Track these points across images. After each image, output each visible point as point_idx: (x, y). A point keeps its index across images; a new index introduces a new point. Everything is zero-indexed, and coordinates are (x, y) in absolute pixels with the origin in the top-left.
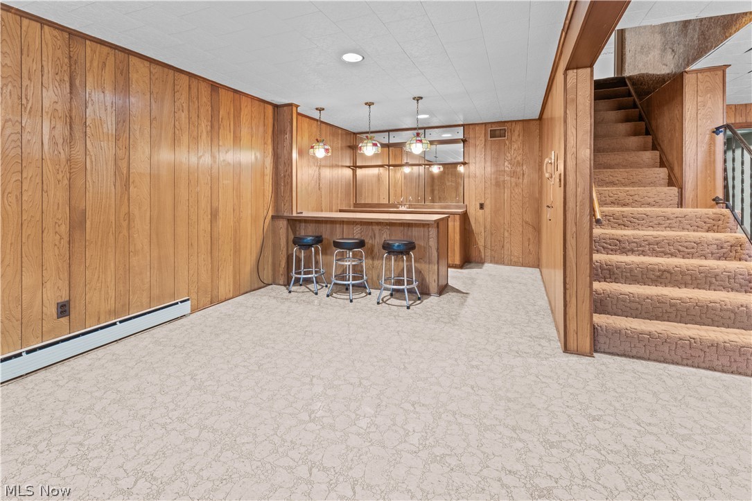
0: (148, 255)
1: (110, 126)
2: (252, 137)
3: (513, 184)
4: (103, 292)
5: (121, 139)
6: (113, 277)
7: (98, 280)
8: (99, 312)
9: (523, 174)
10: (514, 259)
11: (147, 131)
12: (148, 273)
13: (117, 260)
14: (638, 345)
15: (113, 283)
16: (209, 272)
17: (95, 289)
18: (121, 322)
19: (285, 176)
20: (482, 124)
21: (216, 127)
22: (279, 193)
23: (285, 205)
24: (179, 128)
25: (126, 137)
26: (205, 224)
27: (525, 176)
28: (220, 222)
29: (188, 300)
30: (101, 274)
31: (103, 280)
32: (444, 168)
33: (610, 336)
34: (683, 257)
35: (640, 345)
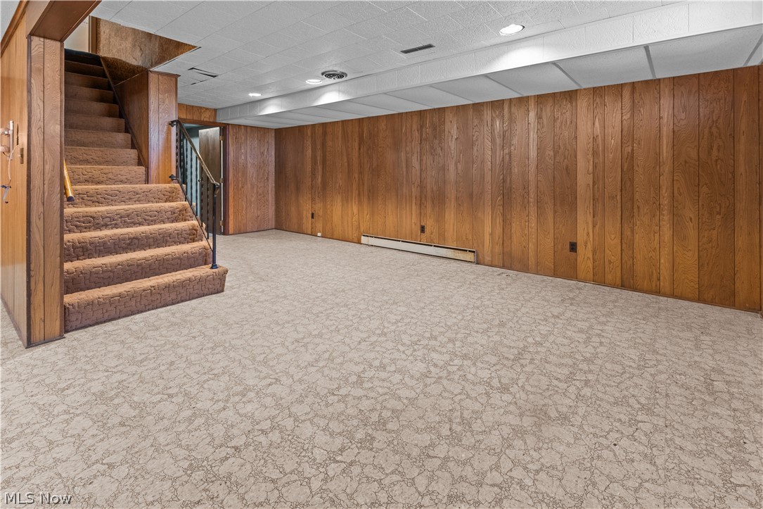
14: (109, 309)
33: (82, 310)
35: (112, 308)
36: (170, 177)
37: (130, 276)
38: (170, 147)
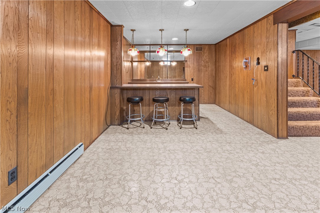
0: (63, 118)
1: (43, 22)
2: (104, 41)
3: (205, 70)
4: (39, 153)
5: (49, 33)
6: (45, 139)
7: (36, 143)
8: (36, 170)
9: (209, 66)
10: (205, 101)
11: (62, 30)
12: (63, 131)
13: (47, 126)
14: (299, 131)
15: (45, 143)
16: (89, 123)
17: (34, 152)
18: (51, 172)
19: (117, 65)
20: (193, 44)
21: (92, 33)
22: (113, 74)
23: (116, 81)
24: (77, 30)
25: (52, 33)
26: (87, 94)
27: (210, 67)
28: (93, 92)
29: (82, 145)
30: (37, 138)
31: (39, 143)
32: (177, 63)
33: (290, 129)
34: (293, 97)
35: (300, 131)
36: (292, 76)
37: (298, 118)
38: (293, 63)
